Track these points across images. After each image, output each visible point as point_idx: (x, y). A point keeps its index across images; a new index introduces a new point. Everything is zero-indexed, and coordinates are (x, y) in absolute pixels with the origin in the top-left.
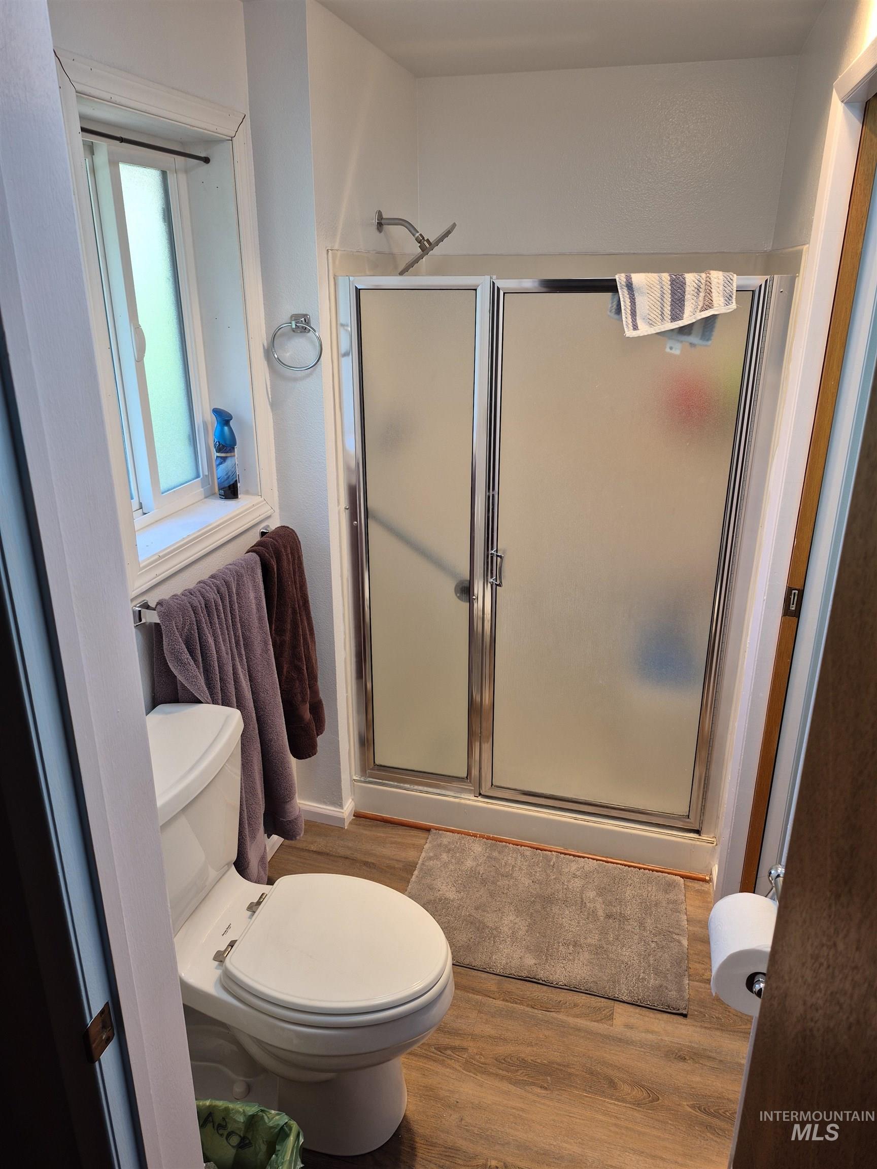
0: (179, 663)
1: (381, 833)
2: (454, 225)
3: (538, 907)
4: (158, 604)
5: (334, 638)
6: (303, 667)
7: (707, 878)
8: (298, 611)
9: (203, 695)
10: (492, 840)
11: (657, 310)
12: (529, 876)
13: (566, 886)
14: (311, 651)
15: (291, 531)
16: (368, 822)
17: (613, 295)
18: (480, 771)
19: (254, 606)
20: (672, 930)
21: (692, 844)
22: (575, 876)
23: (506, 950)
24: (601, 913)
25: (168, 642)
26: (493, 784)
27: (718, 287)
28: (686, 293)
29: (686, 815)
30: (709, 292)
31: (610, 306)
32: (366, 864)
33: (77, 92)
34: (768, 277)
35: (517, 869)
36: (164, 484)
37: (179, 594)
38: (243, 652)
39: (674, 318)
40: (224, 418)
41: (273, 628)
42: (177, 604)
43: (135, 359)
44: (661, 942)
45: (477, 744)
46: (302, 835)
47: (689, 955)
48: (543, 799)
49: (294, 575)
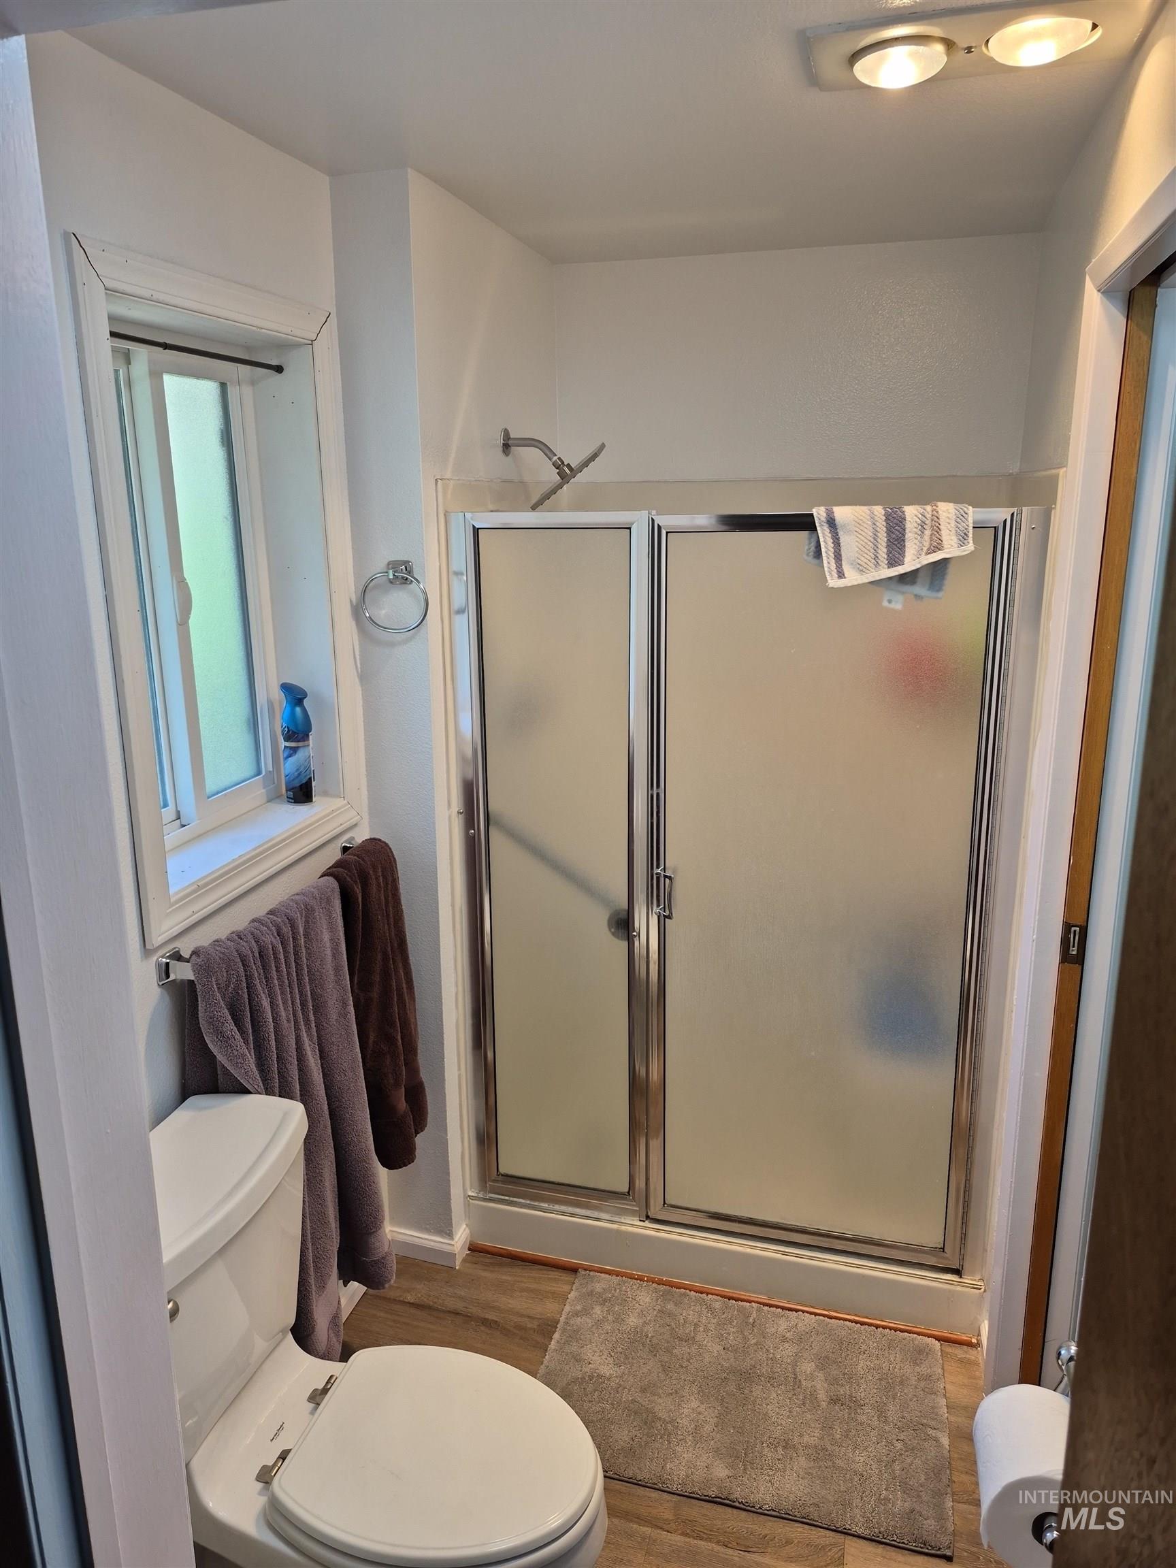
0: (219, 1037)
1: (507, 1275)
2: (603, 446)
3: (732, 1387)
4: (194, 953)
5: (441, 992)
6: (397, 1036)
7: (974, 1341)
8: (391, 956)
9: (252, 1082)
10: (666, 1286)
11: (868, 553)
12: (718, 1340)
13: (772, 1355)
14: (408, 1012)
15: (384, 845)
16: (488, 1259)
17: (810, 534)
18: (646, 1184)
19: (329, 952)
20: (925, 1421)
21: (950, 1291)
22: (784, 1339)
23: (685, 1455)
24: (822, 1395)
25: (205, 1008)
26: (666, 1202)
27: (949, 523)
28: (907, 531)
29: (939, 1247)
30: (937, 530)
31: (807, 547)
32: (485, 1322)
33: (106, 289)
34: (1015, 510)
35: (701, 1329)
36: (211, 785)
37: (223, 938)
38: (312, 1018)
39: (892, 563)
40: (296, 696)
41: (356, 981)
42: (221, 952)
43: (177, 622)
44: (910, 1440)
45: (643, 1141)
46: (392, 1282)
47: (952, 1462)
48: (737, 1225)
49: (387, 906)
